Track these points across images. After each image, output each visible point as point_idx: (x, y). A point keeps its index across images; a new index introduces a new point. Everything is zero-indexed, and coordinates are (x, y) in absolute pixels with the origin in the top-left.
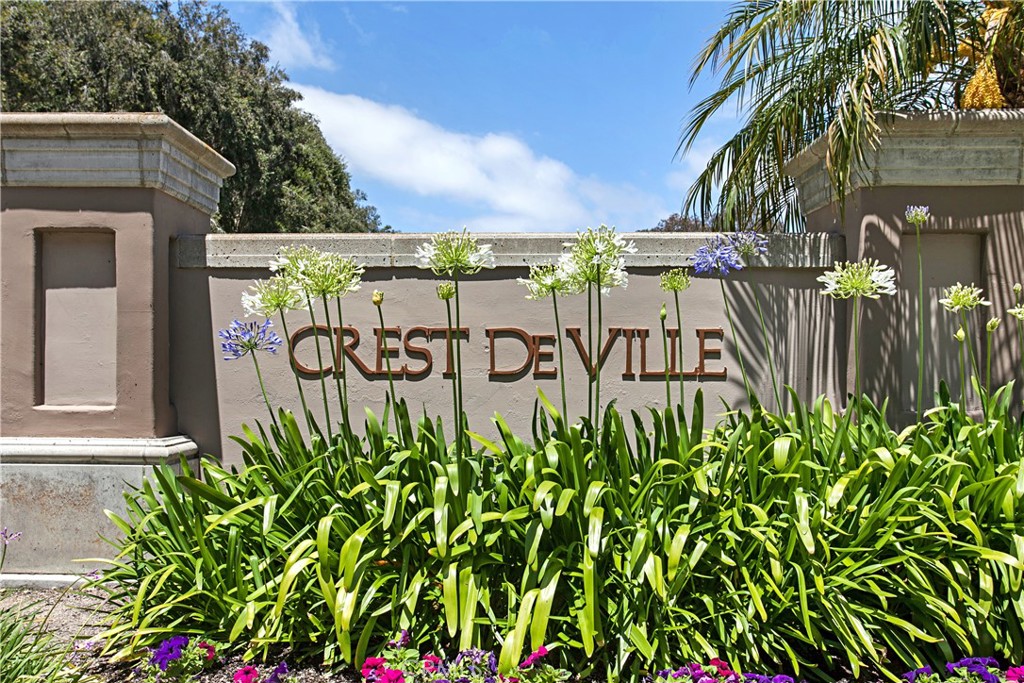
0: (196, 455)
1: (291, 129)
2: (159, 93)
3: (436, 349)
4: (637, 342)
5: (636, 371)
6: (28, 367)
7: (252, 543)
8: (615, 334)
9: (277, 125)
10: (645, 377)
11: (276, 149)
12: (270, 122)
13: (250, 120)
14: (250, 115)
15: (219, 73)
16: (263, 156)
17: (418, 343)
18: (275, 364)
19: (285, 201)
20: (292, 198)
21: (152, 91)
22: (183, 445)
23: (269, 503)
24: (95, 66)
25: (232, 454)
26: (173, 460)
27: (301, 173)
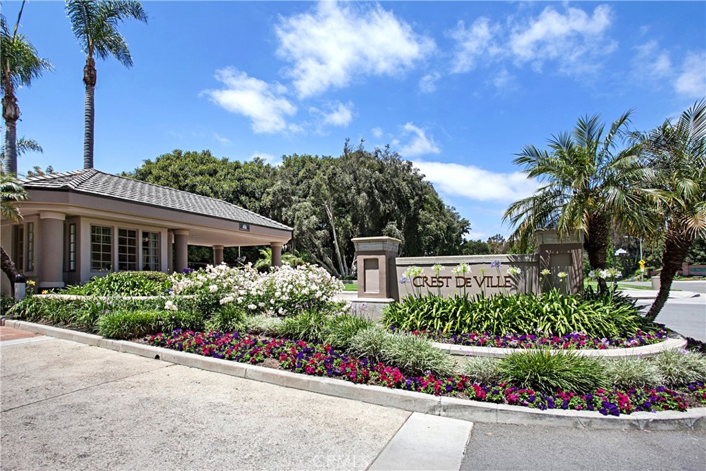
0: (395, 302)
1: (422, 190)
2: (376, 185)
3: (445, 280)
4: (490, 279)
5: (490, 285)
6: (363, 285)
7: (404, 315)
8: (485, 277)
9: (417, 189)
10: (492, 286)
11: (416, 198)
12: (414, 188)
13: (406, 189)
14: (407, 188)
15: (396, 175)
16: (412, 201)
17: (440, 279)
18: (409, 285)
19: (420, 216)
20: (423, 215)
21: (373, 185)
22: (392, 300)
23: (407, 309)
24: (355, 180)
25: (401, 301)
26: (391, 302)
27: (426, 206)
